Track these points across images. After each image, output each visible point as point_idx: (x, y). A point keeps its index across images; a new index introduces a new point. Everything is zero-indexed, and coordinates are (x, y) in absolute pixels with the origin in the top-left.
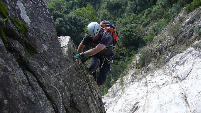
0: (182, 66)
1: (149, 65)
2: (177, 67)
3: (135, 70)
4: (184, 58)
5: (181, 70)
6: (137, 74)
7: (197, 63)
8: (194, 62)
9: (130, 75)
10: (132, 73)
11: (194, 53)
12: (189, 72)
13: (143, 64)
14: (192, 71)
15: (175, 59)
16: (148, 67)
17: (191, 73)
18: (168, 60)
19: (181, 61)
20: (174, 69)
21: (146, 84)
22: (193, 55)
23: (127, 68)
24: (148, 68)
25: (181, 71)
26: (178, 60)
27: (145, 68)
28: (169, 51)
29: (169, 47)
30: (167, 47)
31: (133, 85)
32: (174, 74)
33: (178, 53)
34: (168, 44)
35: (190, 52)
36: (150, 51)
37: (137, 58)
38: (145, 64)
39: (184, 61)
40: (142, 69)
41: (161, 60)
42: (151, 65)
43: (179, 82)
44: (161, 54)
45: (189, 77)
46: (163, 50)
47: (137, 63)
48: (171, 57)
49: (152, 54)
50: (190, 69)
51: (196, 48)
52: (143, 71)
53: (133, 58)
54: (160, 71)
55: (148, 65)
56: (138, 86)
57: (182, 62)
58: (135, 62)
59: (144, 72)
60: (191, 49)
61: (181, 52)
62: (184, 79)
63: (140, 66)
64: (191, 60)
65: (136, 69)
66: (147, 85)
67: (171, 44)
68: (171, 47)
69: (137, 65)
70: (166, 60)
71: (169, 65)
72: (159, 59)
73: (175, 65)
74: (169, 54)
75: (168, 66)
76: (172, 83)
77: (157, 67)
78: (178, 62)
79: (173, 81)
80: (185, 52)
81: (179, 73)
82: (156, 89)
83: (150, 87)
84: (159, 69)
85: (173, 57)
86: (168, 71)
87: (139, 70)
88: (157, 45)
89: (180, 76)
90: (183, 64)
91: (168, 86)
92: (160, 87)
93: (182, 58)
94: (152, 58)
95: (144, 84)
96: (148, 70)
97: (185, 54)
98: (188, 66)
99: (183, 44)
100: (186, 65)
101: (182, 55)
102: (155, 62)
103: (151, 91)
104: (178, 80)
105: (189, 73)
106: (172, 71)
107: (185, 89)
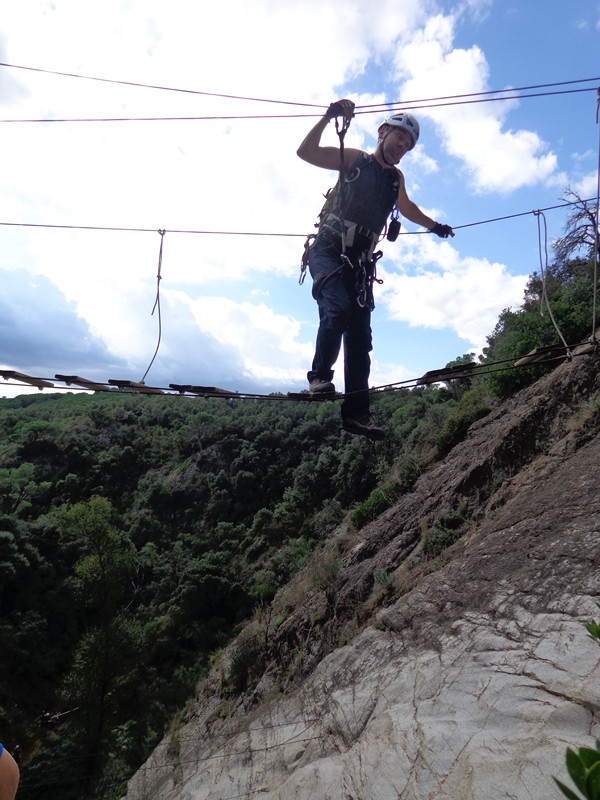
0: (349, 689)
1: (260, 685)
2: (336, 694)
3: (217, 701)
4: (353, 661)
5: (347, 705)
6: (224, 717)
7: (387, 681)
8: (380, 678)
9: (202, 721)
10: (209, 712)
11: (378, 647)
12: (368, 712)
13: (241, 680)
14: (377, 711)
15: (331, 665)
16: (255, 691)
17: (372, 716)
18: (313, 666)
19: (346, 674)
20: (327, 703)
21: (248, 758)
22: (376, 654)
23: (194, 697)
24: (256, 695)
25: (346, 709)
26: (337, 667)
27: (249, 695)
28: (315, 638)
29: (315, 625)
30: (307, 625)
31: (210, 762)
32: (327, 719)
33: (336, 645)
34: (312, 616)
35: (367, 643)
36: (263, 640)
37: (224, 660)
38: (249, 683)
39: (355, 674)
40: (240, 700)
41: (293, 667)
42: (265, 683)
43: (342, 748)
44: (291, 646)
45: (369, 735)
46: (298, 633)
47: (223, 675)
48: (320, 657)
49: (267, 648)
50: (371, 703)
51: (384, 630)
52: (242, 706)
53: (214, 662)
54: (290, 705)
55: (256, 684)
56: (226, 767)
57: (350, 675)
58: (218, 676)
59: (246, 708)
60: (370, 632)
61: (346, 643)
62: (357, 737)
63: (232, 687)
64: (373, 670)
65: (221, 698)
66: (250, 759)
67: (319, 617)
68: (318, 627)
69: (225, 684)
70: (306, 667)
71: (316, 684)
72: (287, 664)
73: (329, 684)
74: (315, 649)
75: (311, 689)
76: (324, 755)
77: (282, 690)
78: (339, 676)
79: (327, 745)
80: (356, 643)
81: (340, 717)
82: (278, 774)
83: (258, 768)
84: (290, 697)
85: (326, 659)
86: (313, 708)
87: (231, 702)
88: (279, 619)
89: (344, 729)
90: (352, 682)
91: (310, 768)
92: (289, 766)
93: (349, 662)
94: (269, 660)
95: (243, 756)
96: (255, 701)
97: (357, 647)
98: (365, 693)
99: (350, 618)
100: (360, 686)
101: (349, 649)
102: (275, 675)
103: (260, 788)
104: (339, 742)
105: (370, 715)
106: (323, 706)
107: (357, 778)
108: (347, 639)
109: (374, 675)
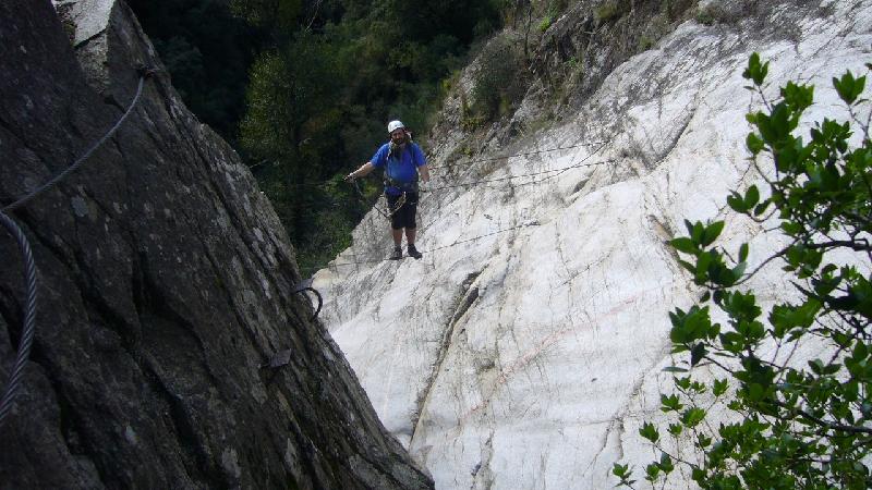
0: (655, 102)
1: (519, 113)
2: (634, 111)
3: (459, 135)
4: (659, 68)
5: (648, 122)
6: (471, 154)
7: (712, 86)
8: (701, 83)
9: (439, 162)
10: (449, 149)
11: (700, 46)
12: (681, 126)
13: (493, 106)
14: (693, 124)
15: (625, 76)
16: (513, 120)
17: (687, 129)
18: (597, 83)
19: (648, 84)
20: (620, 120)
21: (510, 195)
22: (696, 54)
23: (425, 133)
24: (513, 125)
25: (649, 126)
26: (635, 78)
27: (503, 126)
28: (600, 43)
29: (601, 25)
30: (589, 26)
31: (457, 203)
32: (621, 142)
33: (633, 51)
34: (595, 13)
35: (683, 42)
36: (520, 50)
37: (467, 82)
38: (503, 109)
39: (664, 83)
40: (491, 131)
41: (568, 85)
42: (524, 110)
43: (642, 171)
44: (565, 58)
45: (682, 150)
46: (574, 40)
47: (465, 104)
48: (608, 69)
49: (528, 62)
50: (686, 114)
51: (709, 24)
52: (495, 139)
53: (449, 87)
54: (564, 134)
55: (513, 111)
56: (476, 206)
57: (654, 85)
58: (458, 104)
59: (500, 141)
60: (687, 27)
61: (648, 47)
62: (662, 157)
63: (479, 117)
64: (690, 75)
65: (464, 131)
66: (512, 195)
67: (607, 13)
68: (605, 28)
69: (469, 112)
70: (586, 84)
71: (603, 102)
72: (560, 81)
73: (623, 101)
74: (601, 59)
75: (594, 110)
76: (615, 179)
77: (551, 117)
78: (638, 88)
79: (619, 170)
80: (664, 44)
81: (639, 135)
82: (551, 208)
83: (523, 204)
84: (564, 124)
85: (618, 69)
86: (599, 131)
87: (479, 136)
88: (546, 20)
89: (646, 149)
90: (658, 94)
91: (597, 194)
92: (567, 199)
93: (654, 69)
94: (531, 79)
95: (502, 194)
96: (513, 133)
97: (666, 50)
98: (675, 105)
99: (656, 11)
100: (670, 97)
101: (652, 55)
102: (541, 98)
103: (528, 222)
104: (636, 164)
105: (684, 128)
106: (613, 128)
107: (663, 197)
108: (652, 40)
109: (693, 81)
